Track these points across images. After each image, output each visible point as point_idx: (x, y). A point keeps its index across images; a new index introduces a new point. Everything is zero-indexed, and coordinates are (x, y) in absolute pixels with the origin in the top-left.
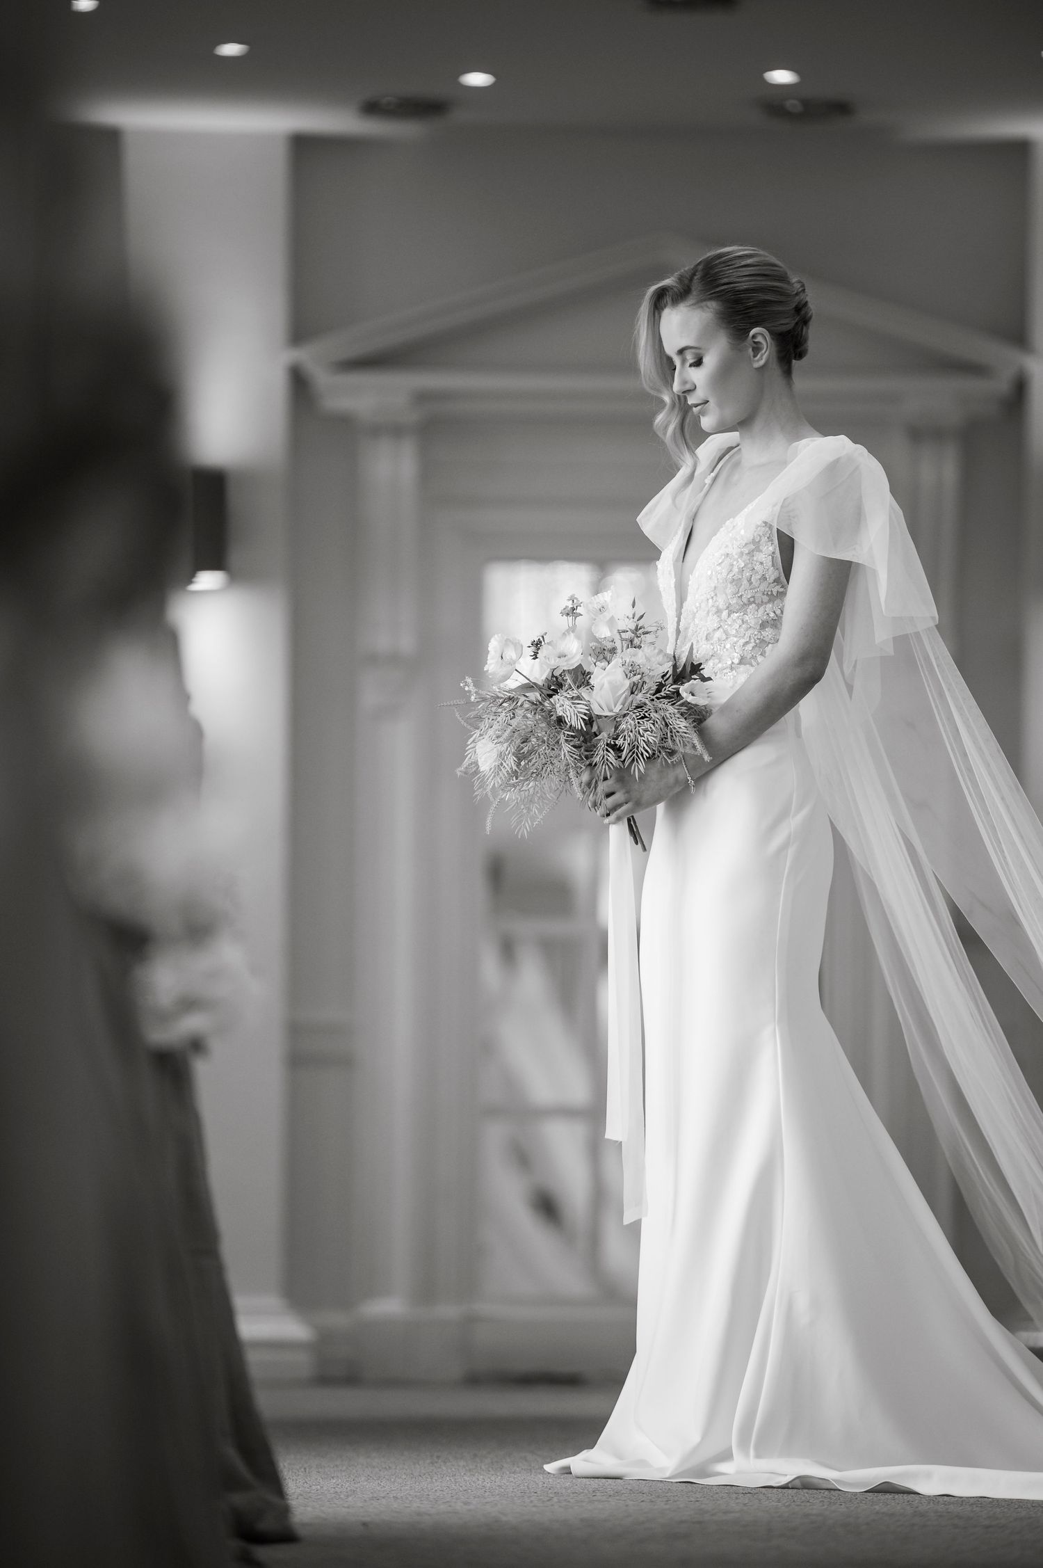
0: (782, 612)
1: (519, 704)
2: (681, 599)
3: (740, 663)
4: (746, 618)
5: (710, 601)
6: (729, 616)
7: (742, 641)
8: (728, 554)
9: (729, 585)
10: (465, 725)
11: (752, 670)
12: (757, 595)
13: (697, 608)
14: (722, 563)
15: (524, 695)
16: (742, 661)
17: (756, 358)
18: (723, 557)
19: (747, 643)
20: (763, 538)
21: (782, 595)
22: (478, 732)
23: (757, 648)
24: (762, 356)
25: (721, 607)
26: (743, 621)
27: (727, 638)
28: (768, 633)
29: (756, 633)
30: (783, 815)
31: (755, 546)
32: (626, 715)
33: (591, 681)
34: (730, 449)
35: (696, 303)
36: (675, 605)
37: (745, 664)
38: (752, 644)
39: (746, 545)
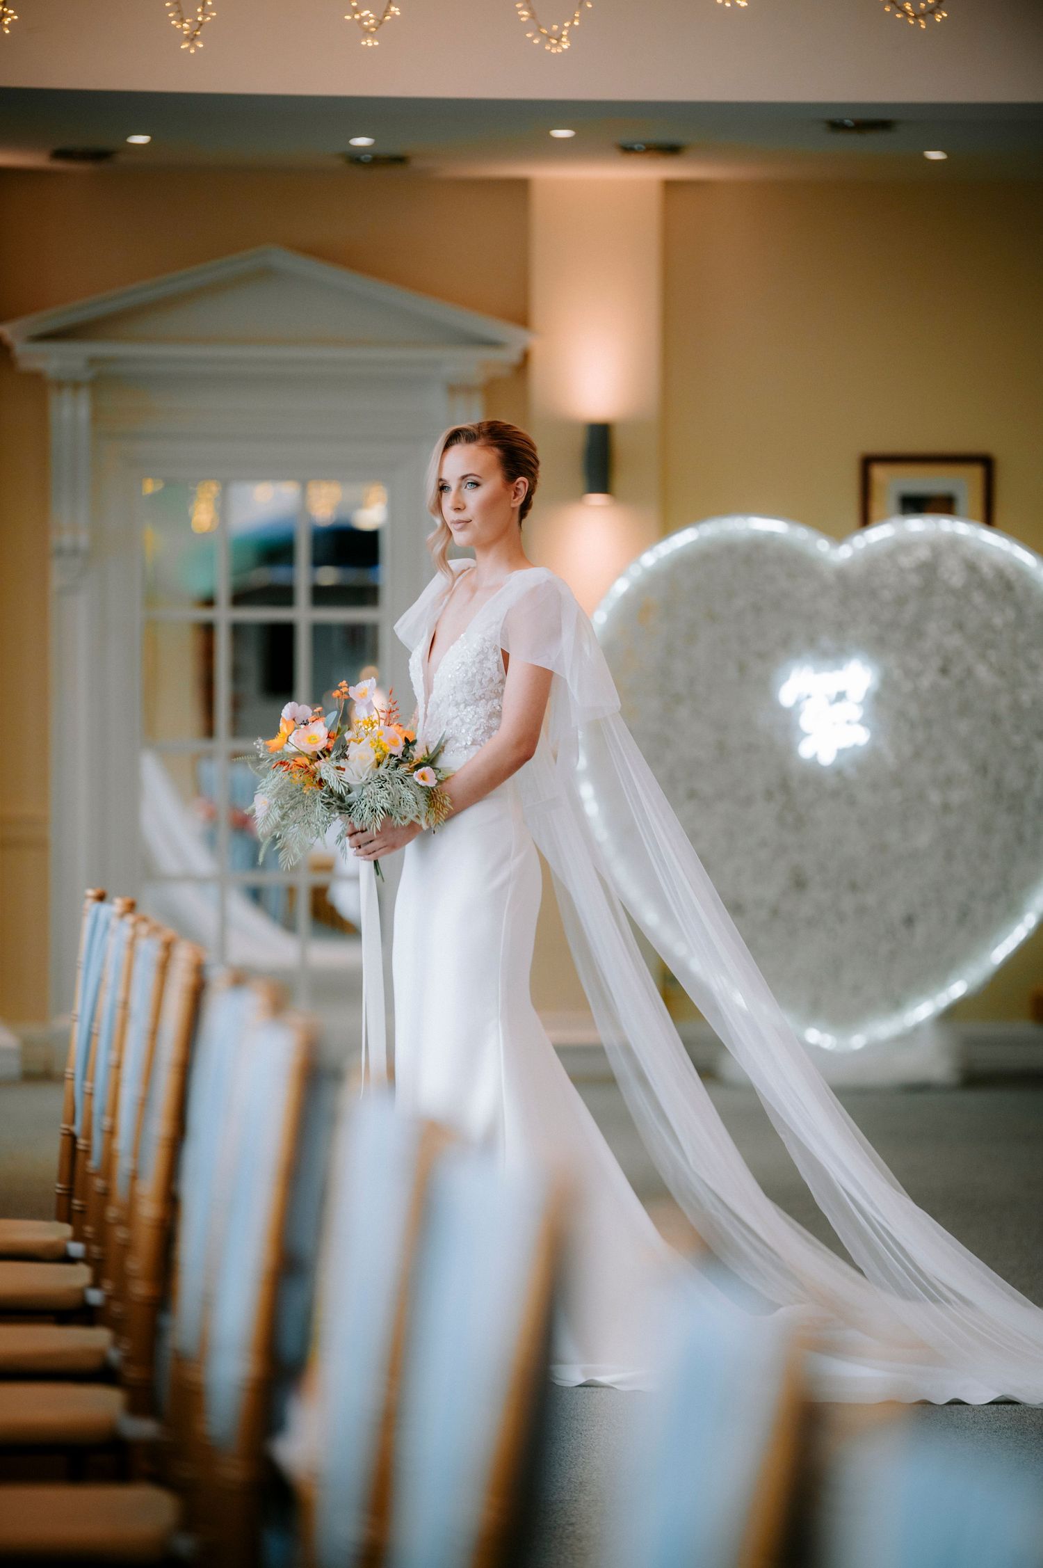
0: (501, 708)
1: (290, 767)
2: (428, 690)
3: (472, 744)
4: (478, 710)
5: (451, 697)
6: (465, 708)
7: (475, 727)
8: (463, 662)
9: (465, 686)
11: (482, 749)
12: (486, 693)
13: (440, 700)
14: (459, 669)
15: (294, 760)
16: (474, 743)
17: (515, 500)
18: (460, 665)
19: (477, 729)
20: (489, 649)
22: (265, 780)
23: (485, 733)
24: (519, 499)
25: (459, 701)
26: (475, 712)
27: (462, 725)
28: (494, 722)
29: (485, 722)
30: (504, 859)
31: (482, 656)
32: (370, 783)
33: (347, 753)
34: (464, 571)
35: (485, 446)
36: (423, 695)
37: (476, 745)
38: (482, 731)
39: (478, 655)
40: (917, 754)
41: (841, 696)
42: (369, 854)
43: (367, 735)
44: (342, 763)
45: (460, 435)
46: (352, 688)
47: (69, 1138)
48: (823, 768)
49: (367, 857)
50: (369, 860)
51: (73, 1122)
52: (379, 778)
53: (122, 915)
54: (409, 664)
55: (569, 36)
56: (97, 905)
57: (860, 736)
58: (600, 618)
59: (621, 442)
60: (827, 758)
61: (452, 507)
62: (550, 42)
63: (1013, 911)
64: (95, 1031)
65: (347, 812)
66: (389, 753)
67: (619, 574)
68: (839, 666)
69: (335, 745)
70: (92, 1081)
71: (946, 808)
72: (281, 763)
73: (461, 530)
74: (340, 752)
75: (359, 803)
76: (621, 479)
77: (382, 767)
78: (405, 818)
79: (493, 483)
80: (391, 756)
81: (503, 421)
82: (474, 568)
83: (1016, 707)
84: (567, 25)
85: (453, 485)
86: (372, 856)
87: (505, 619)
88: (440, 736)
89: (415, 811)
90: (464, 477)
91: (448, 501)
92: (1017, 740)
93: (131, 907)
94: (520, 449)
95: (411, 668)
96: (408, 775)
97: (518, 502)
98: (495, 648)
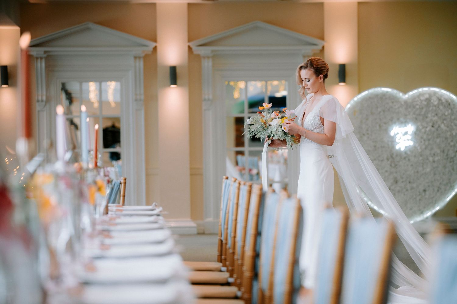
12: (316, 127)
14: (309, 121)
24: (321, 80)
39: (313, 117)
40: (426, 148)
41: (406, 133)
47: (220, 241)
48: (401, 151)
51: (221, 236)
56: (226, 180)
57: (411, 143)
59: (348, 69)
60: (403, 149)
63: (452, 188)
67: (348, 103)
68: (405, 126)
70: (227, 225)
71: (434, 162)
76: (348, 79)
79: (313, 79)
83: (451, 135)
85: (304, 80)
87: (320, 109)
92: (452, 144)
98: (318, 116)
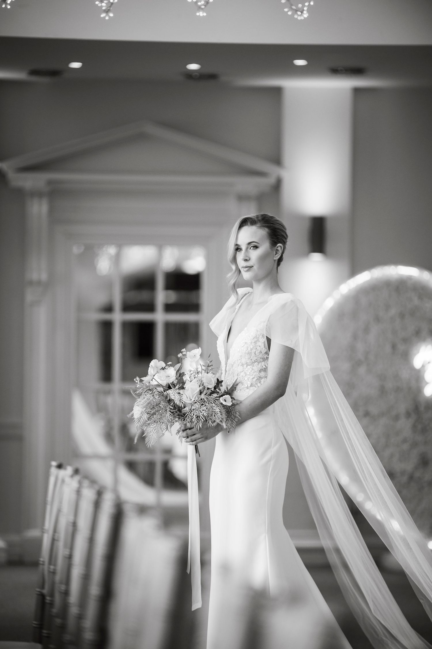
1: (153, 392)
2: (227, 358)
3: (251, 386)
4: (254, 368)
5: (239, 361)
6: (247, 367)
7: (252, 377)
8: (246, 343)
9: (247, 355)
10: (134, 396)
11: (256, 389)
12: (258, 359)
13: (233, 363)
14: (244, 346)
15: (156, 389)
17: (276, 256)
18: (244, 344)
19: (254, 378)
20: (260, 336)
21: (267, 358)
22: (139, 399)
23: (258, 380)
25: (243, 363)
26: (252, 369)
27: (246, 376)
28: (263, 374)
29: (257, 374)
30: (269, 447)
31: (256, 339)
32: (196, 403)
33: (184, 386)
34: (246, 294)
35: (261, 227)
36: (225, 360)
37: (253, 386)
38: (256, 379)
39: (253, 339)
42: (193, 441)
43: (195, 378)
44: (181, 391)
45: (247, 221)
46: (188, 353)
47: (40, 597)
49: (191, 443)
50: (193, 445)
51: (43, 587)
52: (202, 399)
53: (72, 476)
54: (216, 344)
55: (308, 11)
56: (58, 470)
58: (318, 320)
59: (330, 227)
61: (243, 259)
62: (297, 14)
64: (56, 538)
65: (183, 417)
66: (207, 387)
67: (329, 295)
69: (177, 382)
70: (55, 565)
72: (149, 390)
73: (247, 271)
74: (181, 385)
75: (190, 413)
76: (330, 245)
77: (203, 395)
78: (214, 421)
79: (265, 246)
80: (208, 389)
81: (269, 214)
82: (252, 293)
84: (307, 4)
85: (244, 247)
86: (194, 443)
87: (268, 321)
88: (234, 382)
89: (220, 418)
90: (249, 243)
91: (240, 256)
93: (76, 472)
94: (278, 229)
95: (218, 345)
96: (216, 399)
97: (277, 257)
98: (263, 336)
